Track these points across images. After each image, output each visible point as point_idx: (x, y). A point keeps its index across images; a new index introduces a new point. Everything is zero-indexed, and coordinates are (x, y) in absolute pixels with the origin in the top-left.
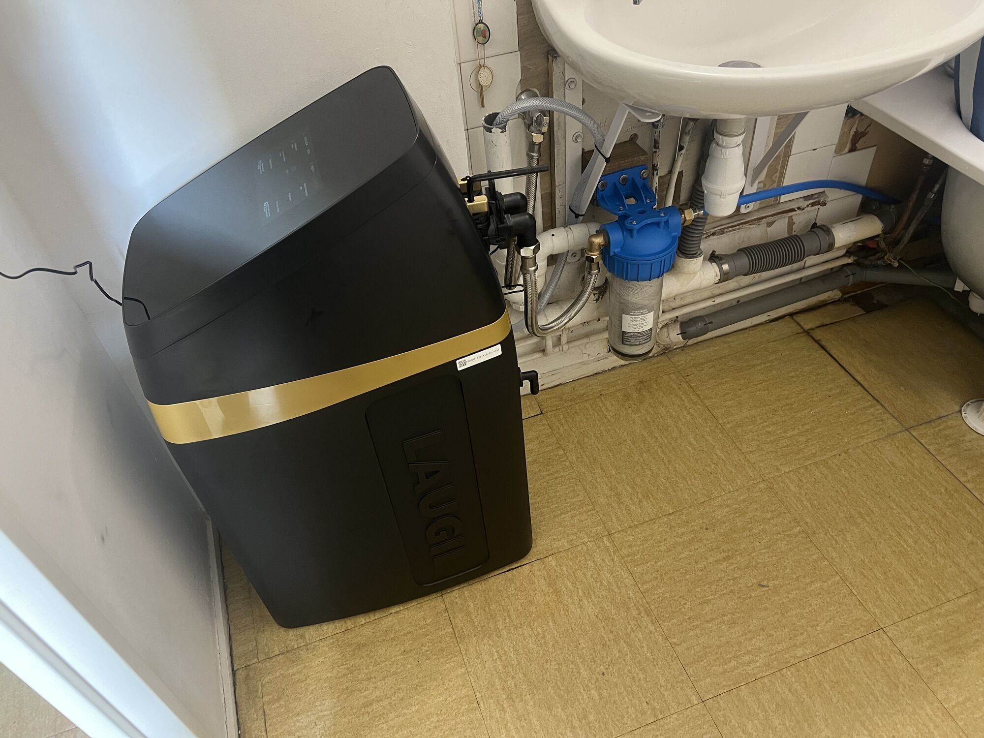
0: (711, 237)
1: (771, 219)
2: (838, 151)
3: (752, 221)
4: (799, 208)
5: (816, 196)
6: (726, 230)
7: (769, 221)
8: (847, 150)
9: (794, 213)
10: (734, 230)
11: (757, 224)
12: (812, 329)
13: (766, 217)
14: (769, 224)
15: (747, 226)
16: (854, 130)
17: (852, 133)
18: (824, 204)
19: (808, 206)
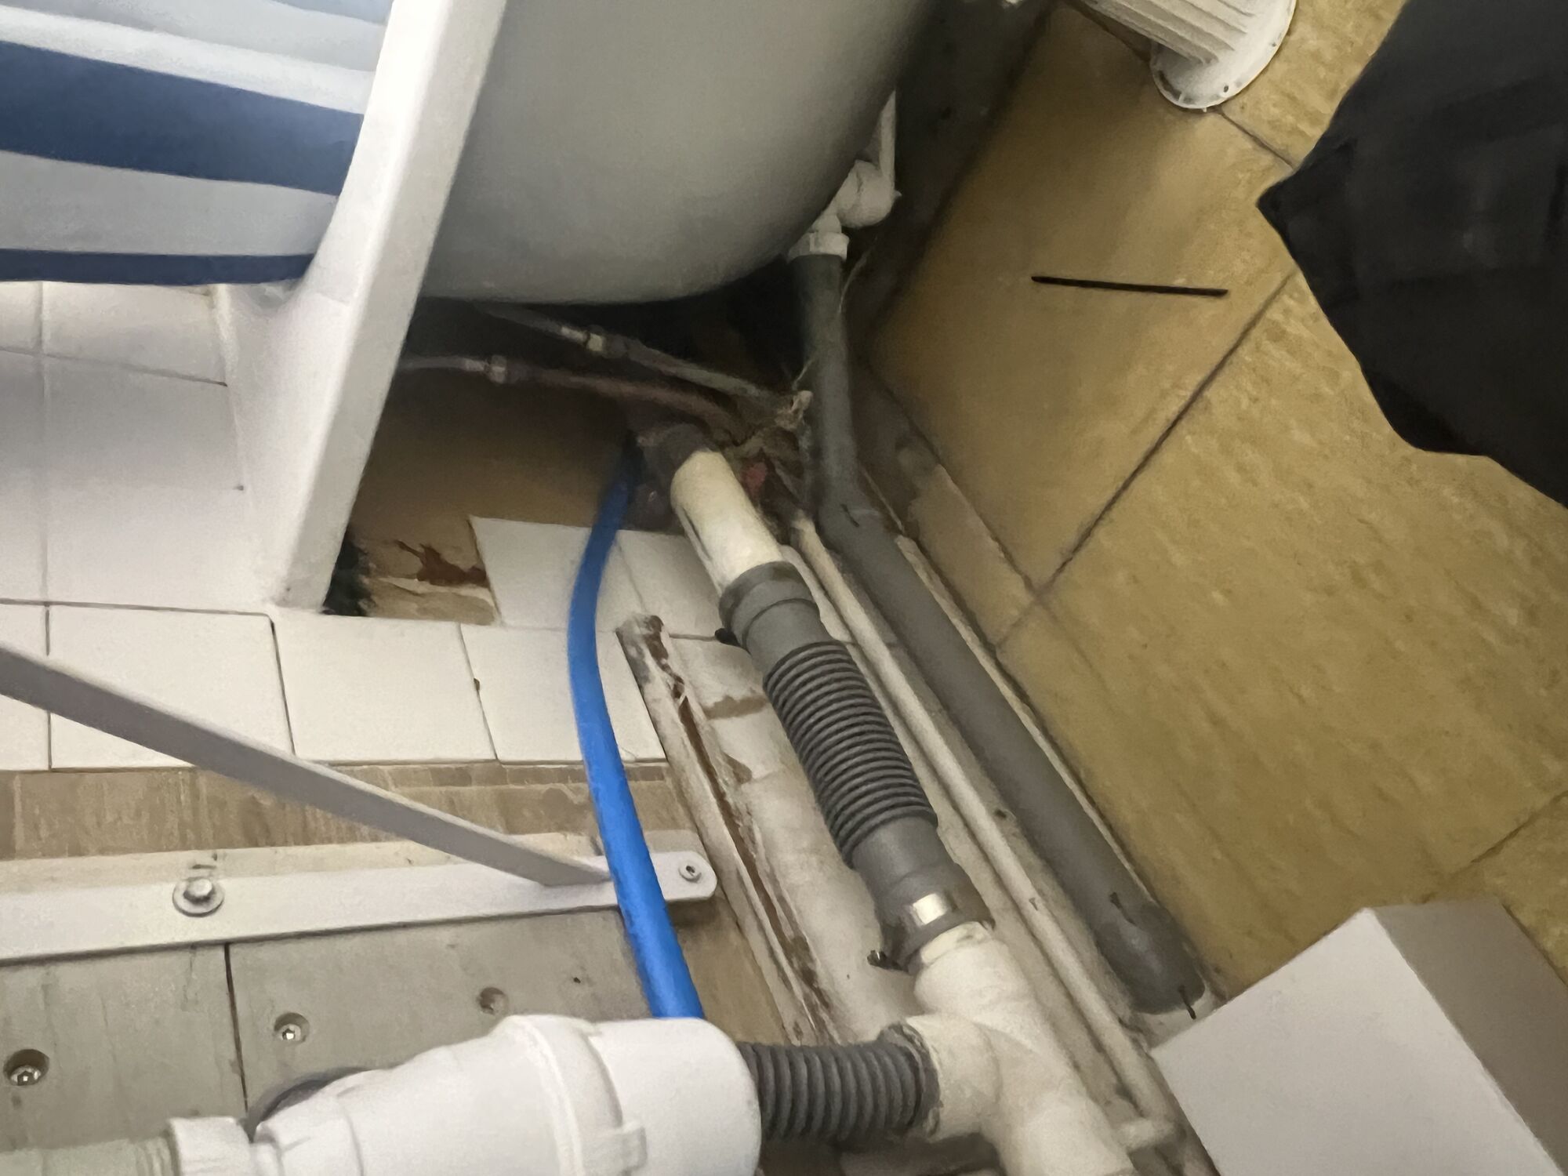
0: (824, 983)
1: (725, 777)
2: (484, 615)
3: (739, 840)
4: (676, 693)
5: (633, 652)
6: (789, 933)
7: (731, 781)
8: (480, 593)
9: (694, 706)
10: (782, 900)
11: (746, 818)
12: (1028, 583)
13: (720, 796)
14: (741, 774)
15: (760, 855)
16: (415, 585)
17: (423, 587)
18: (655, 623)
19: (665, 668)
